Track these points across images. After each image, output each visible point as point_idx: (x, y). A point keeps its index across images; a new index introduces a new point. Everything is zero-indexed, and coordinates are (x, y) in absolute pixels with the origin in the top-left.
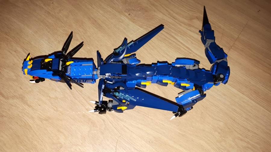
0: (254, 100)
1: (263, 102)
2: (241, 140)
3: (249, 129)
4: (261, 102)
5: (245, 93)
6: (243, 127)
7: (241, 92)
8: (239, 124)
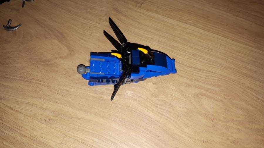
0: (203, 27)
1: (215, 27)
2: (190, 86)
3: (199, 68)
4: (213, 28)
5: (188, 21)
6: (191, 67)
7: (182, 21)
8: (183, 65)
